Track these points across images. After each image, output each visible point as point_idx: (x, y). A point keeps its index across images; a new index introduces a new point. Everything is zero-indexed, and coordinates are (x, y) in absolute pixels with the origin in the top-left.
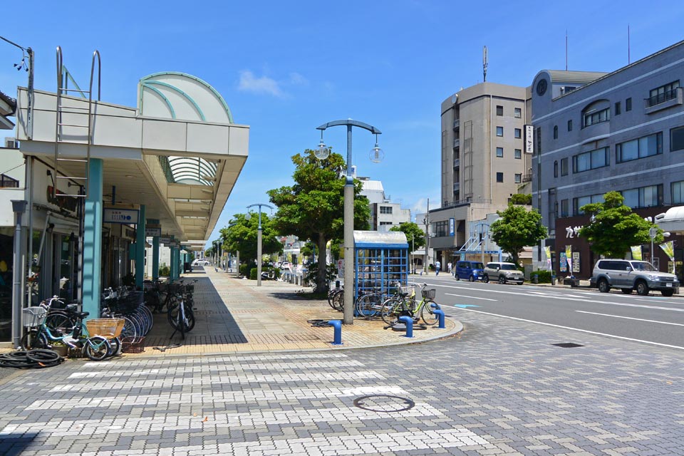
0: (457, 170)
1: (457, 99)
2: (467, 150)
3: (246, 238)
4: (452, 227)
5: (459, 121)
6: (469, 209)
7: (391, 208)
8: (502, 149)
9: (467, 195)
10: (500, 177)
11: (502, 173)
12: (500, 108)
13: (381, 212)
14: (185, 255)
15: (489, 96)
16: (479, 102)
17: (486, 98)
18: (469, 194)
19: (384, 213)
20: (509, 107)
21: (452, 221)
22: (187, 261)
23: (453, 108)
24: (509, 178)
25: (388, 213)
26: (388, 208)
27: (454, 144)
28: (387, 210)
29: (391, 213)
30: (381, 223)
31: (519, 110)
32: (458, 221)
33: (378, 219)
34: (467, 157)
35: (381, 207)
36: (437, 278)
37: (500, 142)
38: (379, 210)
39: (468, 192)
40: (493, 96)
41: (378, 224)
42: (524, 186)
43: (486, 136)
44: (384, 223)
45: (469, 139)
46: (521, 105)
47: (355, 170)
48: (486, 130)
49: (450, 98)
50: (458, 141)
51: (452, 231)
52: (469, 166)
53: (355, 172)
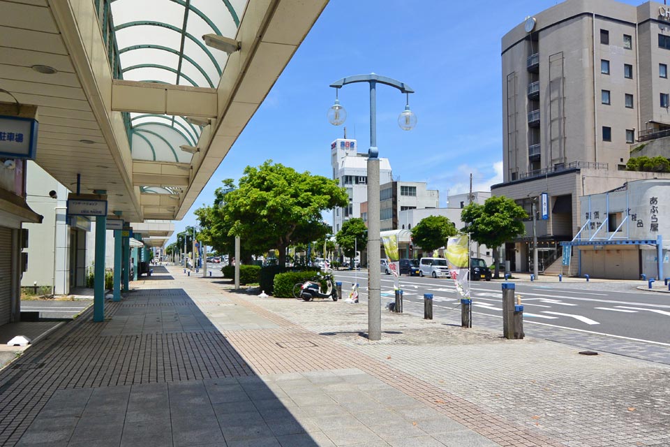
0: (535, 127)
1: (535, 24)
2: (555, 95)
3: (264, 212)
4: (545, 207)
5: (538, 57)
6: (579, 177)
7: (415, 188)
8: (609, 92)
9: (554, 160)
10: (607, 134)
11: (610, 128)
12: (604, 33)
13: (402, 194)
14: (140, 249)
15: (591, 15)
16: (576, 23)
17: (586, 18)
18: (561, 159)
19: (406, 194)
20: (616, 31)
21: (545, 196)
22: (143, 260)
23: (527, 38)
24: (618, 135)
25: (410, 194)
26: (411, 188)
27: (529, 89)
28: (409, 191)
29: (415, 195)
30: (403, 208)
31: (628, 37)
32: (553, 197)
33: (398, 202)
34: (555, 106)
35: (402, 187)
36: (559, 286)
37: (604, 82)
38: (399, 190)
39: (557, 156)
40: (596, 15)
41: (399, 209)
42: (642, 147)
43: (588, 74)
44: (406, 208)
45: (558, 79)
46: (631, 31)
47: (355, 145)
48: (587, 63)
49: (522, 25)
50: (538, 85)
51: (545, 213)
52: (560, 119)
53: (355, 148)
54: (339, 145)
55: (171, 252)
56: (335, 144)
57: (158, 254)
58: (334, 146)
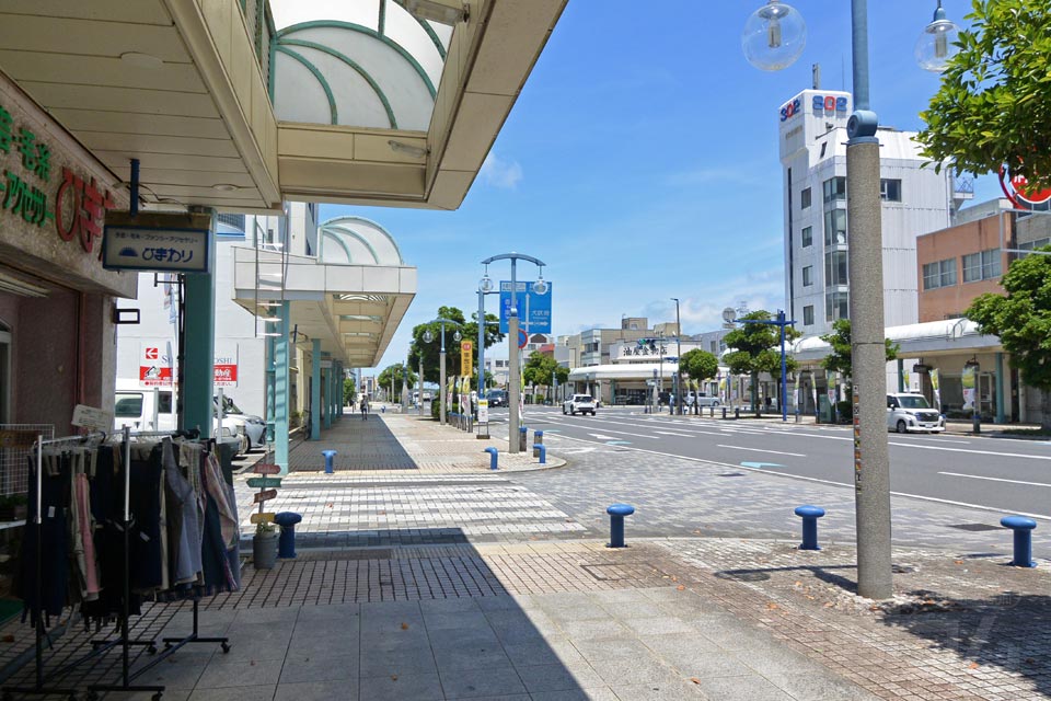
54: (808, 106)
55: (389, 383)
56: (797, 103)
57: (363, 387)
58: (795, 107)
